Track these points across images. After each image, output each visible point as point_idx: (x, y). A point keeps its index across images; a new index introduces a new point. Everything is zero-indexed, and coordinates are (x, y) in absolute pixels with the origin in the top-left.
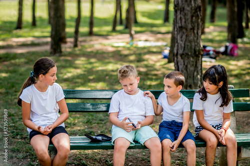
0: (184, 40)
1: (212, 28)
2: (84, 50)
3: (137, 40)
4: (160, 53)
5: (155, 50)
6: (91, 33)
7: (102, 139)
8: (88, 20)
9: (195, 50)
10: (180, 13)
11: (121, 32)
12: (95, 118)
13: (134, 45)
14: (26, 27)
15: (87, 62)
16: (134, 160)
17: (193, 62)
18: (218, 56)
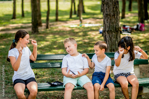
0: (109, 22)
1: (129, 14)
2: (52, 30)
3: (84, 23)
4: (98, 30)
5: (95, 29)
6: (57, 20)
7: (58, 84)
8: (55, 12)
9: (115, 28)
10: (106, 6)
11: (75, 19)
12: (56, 71)
13: (82, 26)
14: (18, 18)
15: (53, 37)
16: (79, 96)
17: (115, 35)
18: (133, 31)
